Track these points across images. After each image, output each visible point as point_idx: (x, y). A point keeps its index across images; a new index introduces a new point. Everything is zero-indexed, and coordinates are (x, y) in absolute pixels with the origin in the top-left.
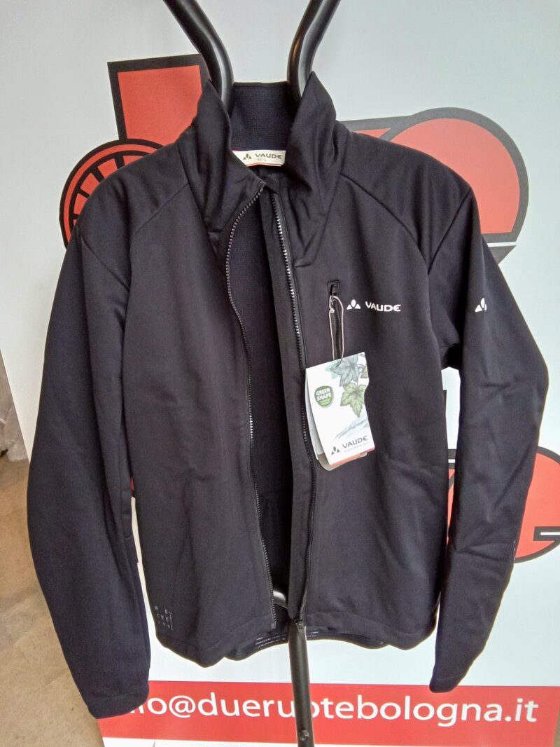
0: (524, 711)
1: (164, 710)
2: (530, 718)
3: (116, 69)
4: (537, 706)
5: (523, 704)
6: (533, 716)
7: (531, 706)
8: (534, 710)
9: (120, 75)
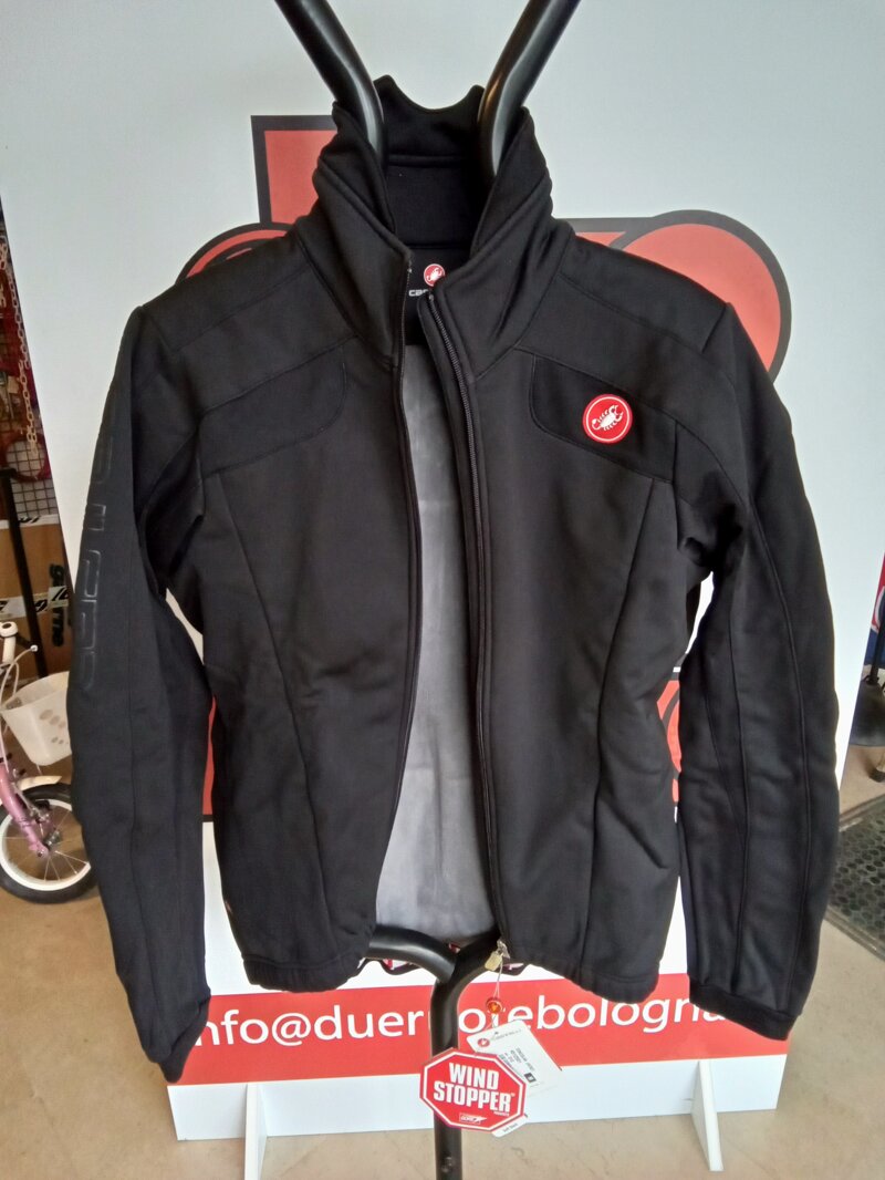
1: (264, 1037)
3: (262, 125)
9: (270, 136)
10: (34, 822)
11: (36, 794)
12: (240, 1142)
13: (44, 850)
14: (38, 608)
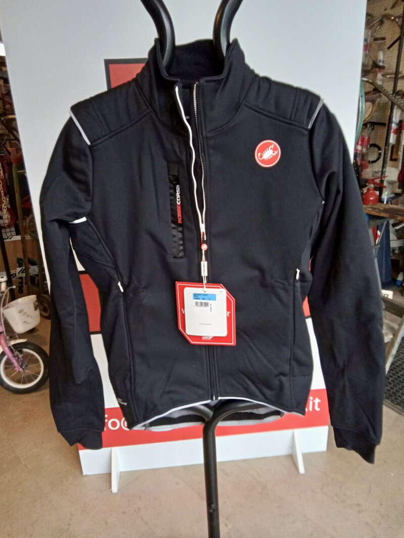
0: (314, 404)
1: (118, 427)
2: (317, 409)
3: (108, 63)
4: (320, 401)
5: (313, 400)
6: (319, 407)
7: (317, 401)
8: (319, 403)
9: (111, 66)
10: (17, 358)
11: (17, 346)
12: (110, 474)
13: (21, 370)
14: (12, 277)
